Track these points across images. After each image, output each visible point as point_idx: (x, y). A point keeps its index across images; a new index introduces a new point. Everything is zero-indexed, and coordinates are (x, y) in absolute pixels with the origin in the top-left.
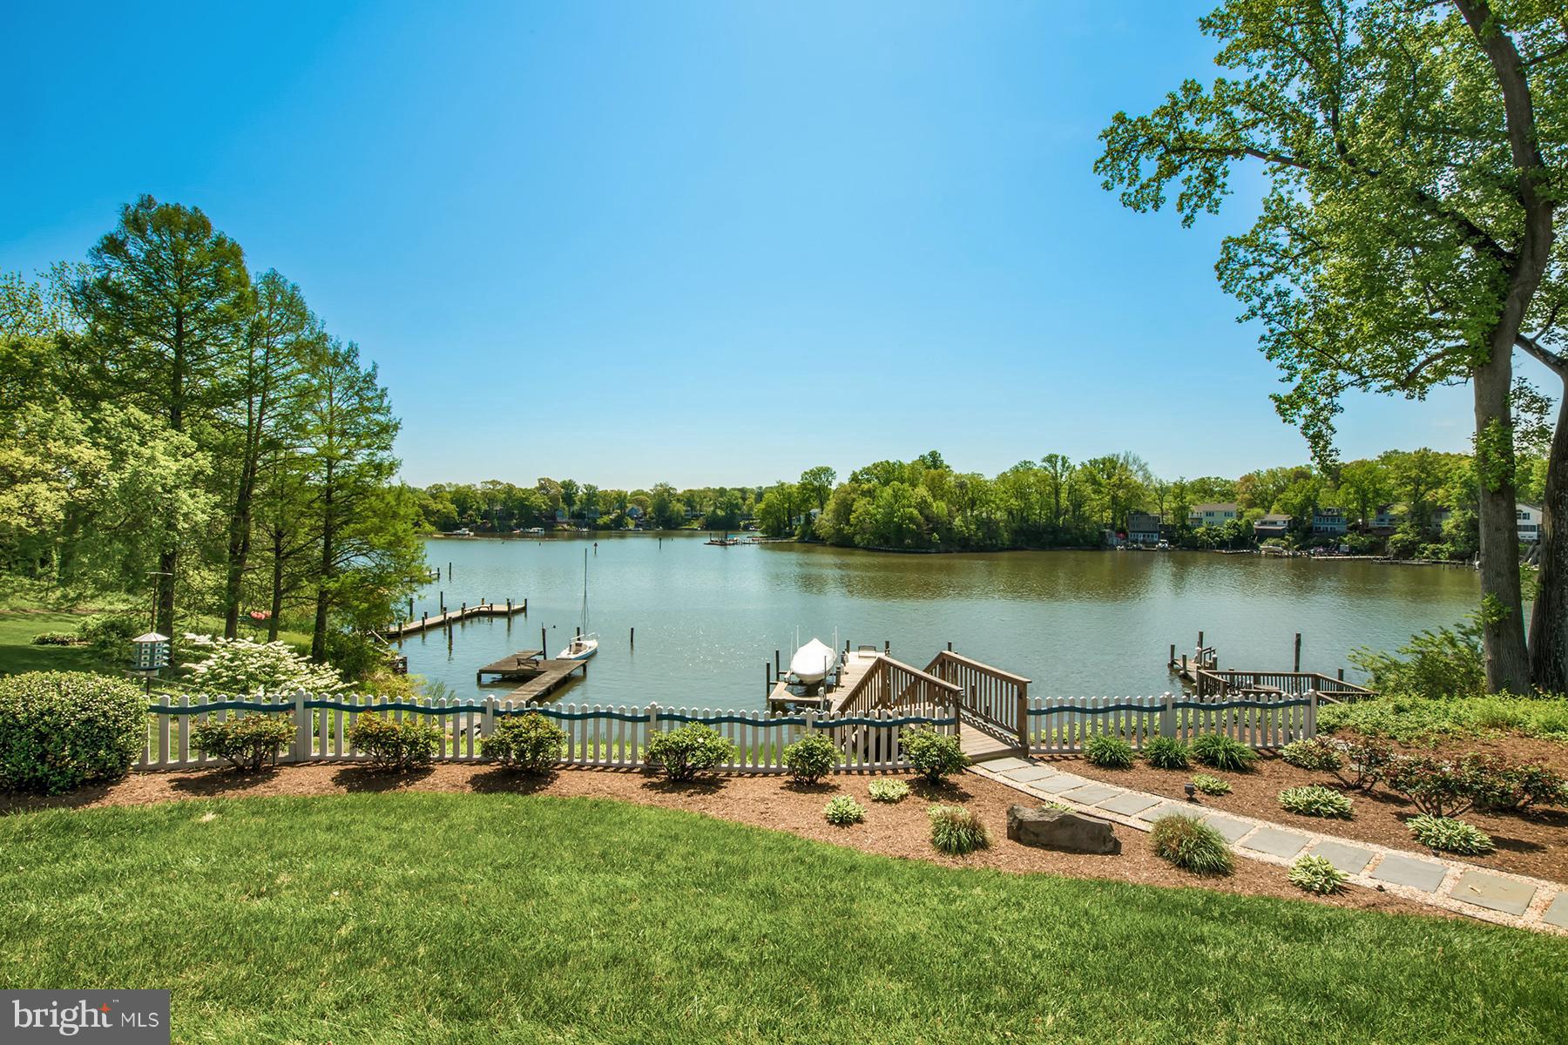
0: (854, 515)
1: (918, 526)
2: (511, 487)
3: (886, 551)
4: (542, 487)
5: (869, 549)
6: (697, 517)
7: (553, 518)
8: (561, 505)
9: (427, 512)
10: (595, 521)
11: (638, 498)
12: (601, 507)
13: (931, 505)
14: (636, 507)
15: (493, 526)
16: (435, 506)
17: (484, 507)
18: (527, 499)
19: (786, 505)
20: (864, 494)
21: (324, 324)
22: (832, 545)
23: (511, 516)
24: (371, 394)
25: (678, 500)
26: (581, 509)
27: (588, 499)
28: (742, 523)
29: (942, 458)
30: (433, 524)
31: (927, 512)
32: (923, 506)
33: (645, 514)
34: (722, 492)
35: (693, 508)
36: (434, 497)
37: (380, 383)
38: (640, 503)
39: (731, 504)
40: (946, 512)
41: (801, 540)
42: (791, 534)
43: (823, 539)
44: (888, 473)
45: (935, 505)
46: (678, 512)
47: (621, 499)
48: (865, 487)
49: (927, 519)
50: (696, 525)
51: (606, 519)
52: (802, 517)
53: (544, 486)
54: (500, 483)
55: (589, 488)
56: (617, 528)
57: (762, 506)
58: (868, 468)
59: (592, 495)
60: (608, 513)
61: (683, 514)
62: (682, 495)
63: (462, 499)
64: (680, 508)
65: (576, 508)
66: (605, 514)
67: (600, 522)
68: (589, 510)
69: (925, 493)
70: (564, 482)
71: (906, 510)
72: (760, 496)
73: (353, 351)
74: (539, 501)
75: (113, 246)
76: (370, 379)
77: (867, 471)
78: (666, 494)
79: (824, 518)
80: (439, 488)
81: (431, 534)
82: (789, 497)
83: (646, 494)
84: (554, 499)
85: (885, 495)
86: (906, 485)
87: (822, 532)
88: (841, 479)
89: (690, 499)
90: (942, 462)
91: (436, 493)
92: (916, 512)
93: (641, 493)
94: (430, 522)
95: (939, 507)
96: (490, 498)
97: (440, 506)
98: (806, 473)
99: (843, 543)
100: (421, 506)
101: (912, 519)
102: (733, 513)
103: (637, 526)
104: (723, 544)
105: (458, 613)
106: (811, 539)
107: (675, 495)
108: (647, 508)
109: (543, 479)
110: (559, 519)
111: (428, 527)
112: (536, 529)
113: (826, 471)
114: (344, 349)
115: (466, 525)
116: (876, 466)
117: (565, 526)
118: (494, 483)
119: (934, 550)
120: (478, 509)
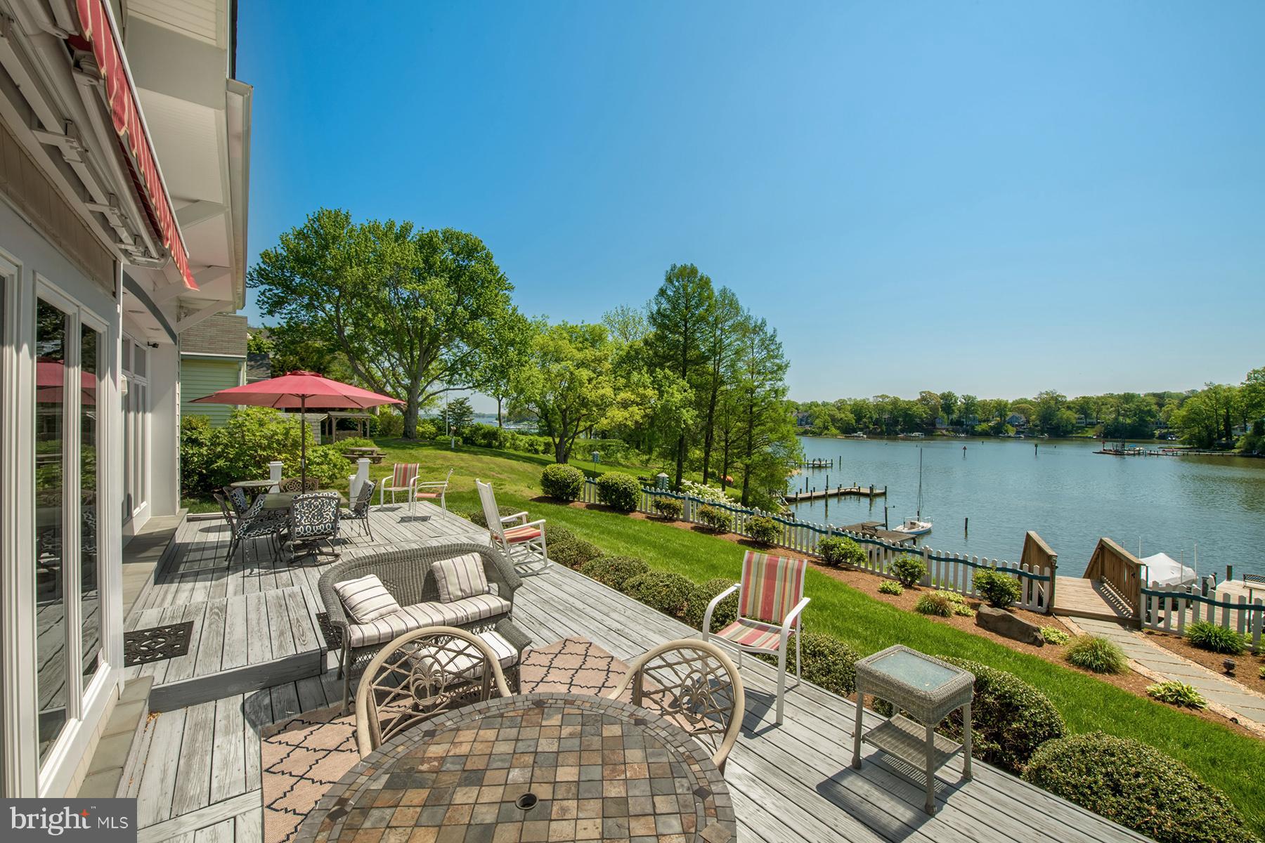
2: (896, 401)
4: (923, 399)
6: (1093, 425)
7: (933, 424)
8: (941, 413)
9: (834, 420)
10: (973, 428)
11: (1020, 406)
12: (980, 415)
14: (1017, 415)
15: (882, 430)
16: (839, 415)
17: (875, 416)
18: (910, 409)
19: (1222, 411)
21: (749, 310)
23: (896, 423)
24: (773, 347)
25: (1069, 408)
26: (960, 417)
27: (966, 409)
28: (1157, 433)
30: (838, 428)
33: (1028, 422)
34: (1128, 398)
35: (1087, 415)
36: (839, 409)
37: (778, 340)
38: (1023, 411)
39: (1142, 410)
41: (1247, 454)
42: (1229, 447)
46: (1068, 420)
47: (1001, 408)
50: (1091, 433)
51: (984, 426)
53: (924, 399)
54: (888, 397)
55: (967, 398)
56: (997, 433)
57: (1183, 412)
59: (970, 405)
60: (987, 420)
61: (1074, 421)
62: (1073, 402)
63: (859, 411)
64: (1072, 416)
65: (955, 416)
66: (984, 421)
67: (978, 428)
68: (967, 418)
70: (943, 394)
72: (1183, 400)
73: (764, 323)
74: (920, 410)
76: (772, 338)
78: (1053, 402)
80: (842, 402)
81: (836, 435)
82: (1226, 402)
83: (1030, 403)
84: (934, 409)
89: (1084, 407)
91: (840, 406)
93: (1026, 401)
94: (835, 427)
96: (880, 408)
97: (843, 415)
98: (1255, 372)
100: (829, 415)
102: (1142, 420)
103: (1018, 433)
104: (1118, 453)
107: (1063, 403)
108: (1030, 415)
109: (924, 392)
110: (938, 426)
111: (834, 431)
112: (917, 434)
114: (759, 322)
115: (861, 430)
117: (944, 432)
118: (883, 397)
120: (871, 418)
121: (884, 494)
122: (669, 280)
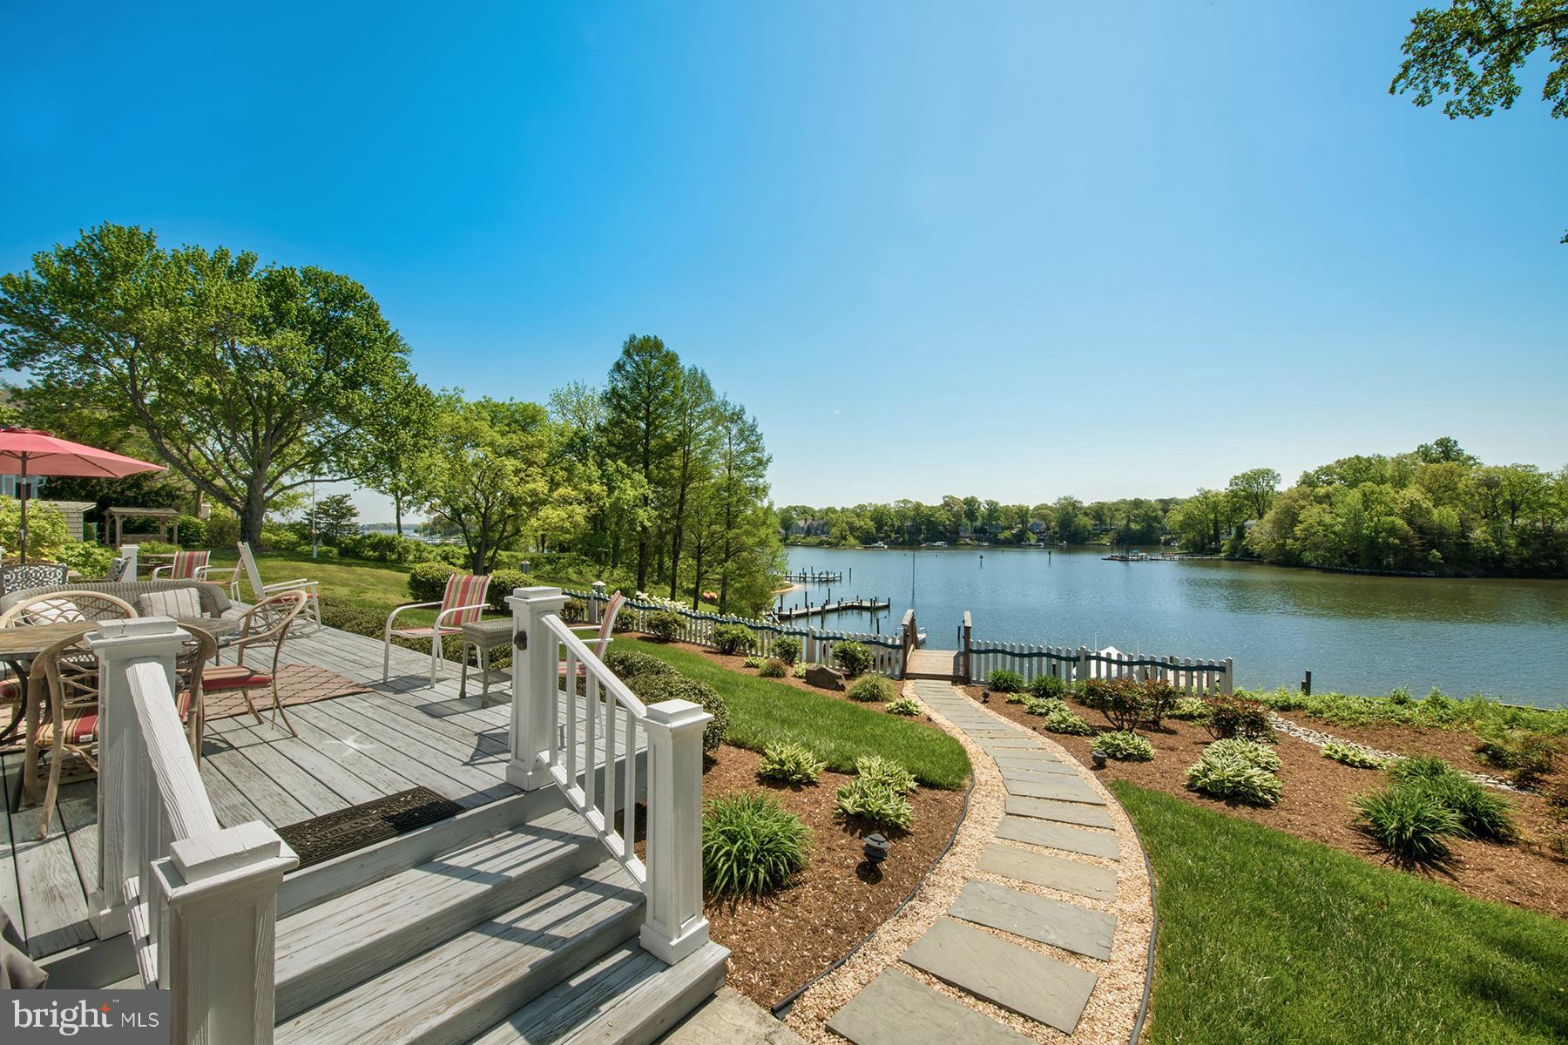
0: (1301, 526)
1: (1404, 539)
2: (918, 506)
3: (1350, 572)
4: (946, 504)
5: (1323, 569)
6: (1107, 531)
7: (956, 532)
8: (964, 520)
9: (852, 529)
10: (996, 535)
11: (1041, 513)
12: (1002, 522)
13: (1428, 512)
14: (1038, 522)
15: (904, 540)
16: (858, 523)
17: (897, 524)
18: (932, 515)
19: (1212, 516)
20: (1319, 500)
21: (724, 394)
22: (1272, 563)
23: (919, 531)
25: (1086, 514)
26: (983, 524)
27: (989, 515)
28: (1163, 538)
29: (1460, 446)
30: (857, 538)
31: (1420, 521)
32: (1412, 513)
33: (1048, 529)
34: (1137, 504)
35: (1102, 522)
36: (858, 515)
38: (1043, 517)
39: (1149, 517)
40: (1456, 520)
41: (1231, 557)
42: (1217, 551)
43: (1259, 556)
44: (1357, 471)
45: (1435, 511)
46: (1085, 526)
47: (1022, 513)
48: (1321, 491)
49: (1421, 530)
50: (1106, 540)
51: (1007, 534)
52: (1234, 531)
53: (948, 504)
54: (911, 502)
55: (991, 503)
56: (1018, 542)
57: (1182, 517)
58: (1328, 467)
59: (993, 509)
60: (1010, 528)
61: (1090, 528)
62: (1089, 508)
63: (879, 517)
64: (1087, 522)
65: (978, 523)
66: (1007, 529)
67: (1001, 536)
68: (991, 525)
69: (1418, 496)
70: (966, 499)
71: (1383, 519)
72: (1181, 506)
74: (942, 517)
75: (619, 367)
77: (1328, 471)
78: (1071, 508)
79: (1260, 531)
80: (862, 507)
81: (854, 546)
82: (1215, 507)
83: (1050, 508)
84: (957, 515)
85: (1348, 499)
86: (1387, 487)
87: (1257, 549)
88: (1287, 483)
89: (1099, 512)
90: (1460, 452)
91: (859, 512)
92: (1399, 522)
93: (1045, 507)
94: (853, 536)
95: (1446, 515)
96: (901, 515)
97: (862, 523)
98: (1236, 478)
99: (1288, 560)
100: (847, 523)
101: (1392, 531)
102: (1149, 526)
103: (1039, 540)
104: (1124, 559)
105: (836, 606)
106: (1244, 556)
107: (1081, 508)
108: (1050, 522)
109: (947, 497)
110: (961, 534)
111: (852, 540)
112: (940, 543)
113: (1266, 474)
115: (882, 539)
116: (1340, 464)
117: (967, 540)
118: (905, 502)
119: (1432, 573)
120: (893, 525)
121: (887, 607)
122: (627, 353)
